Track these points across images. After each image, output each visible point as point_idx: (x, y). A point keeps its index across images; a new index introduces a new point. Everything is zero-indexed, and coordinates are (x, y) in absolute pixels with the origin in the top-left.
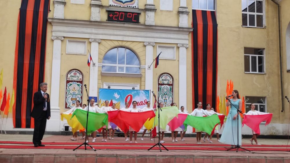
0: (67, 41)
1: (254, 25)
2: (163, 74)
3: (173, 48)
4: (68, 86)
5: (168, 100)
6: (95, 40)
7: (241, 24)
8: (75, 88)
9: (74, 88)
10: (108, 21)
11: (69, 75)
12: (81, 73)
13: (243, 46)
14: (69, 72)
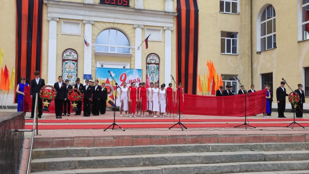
0: (62, 22)
1: (230, 12)
2: (150, 54)
3: (160, 30)
4: (64, 64)
5: (155, 78)
6: (89, 22)
7: (219, 10)
8: (71, 66)
9: (70, 66)
10: (100, 4)
11: (64, 54)
12: (76, 52)
13: (220, 30)
14: (65, 52)
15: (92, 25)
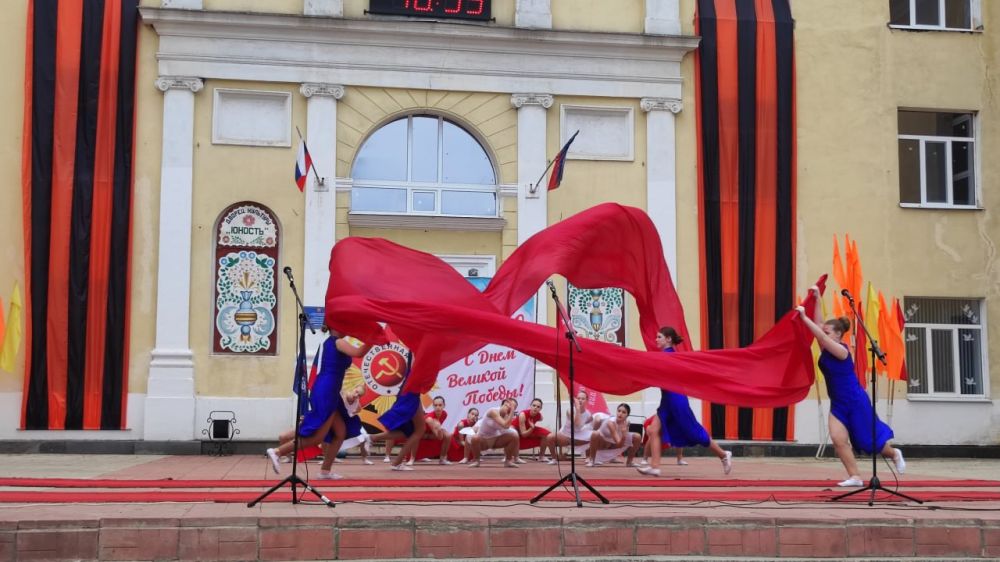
0: (216, 95)
1: (936, 22)
3: (623, 114)
4: (223, 267)
5: (605, 317)
6: (323, 91)
7: (884, 16)
8: (251, 273)
9: (247, 275)
10: (369, 16)
11: (224, 224)
12: (271, 217)
13: (893, 107)
14: (226, 215)
15: (337, 100)
